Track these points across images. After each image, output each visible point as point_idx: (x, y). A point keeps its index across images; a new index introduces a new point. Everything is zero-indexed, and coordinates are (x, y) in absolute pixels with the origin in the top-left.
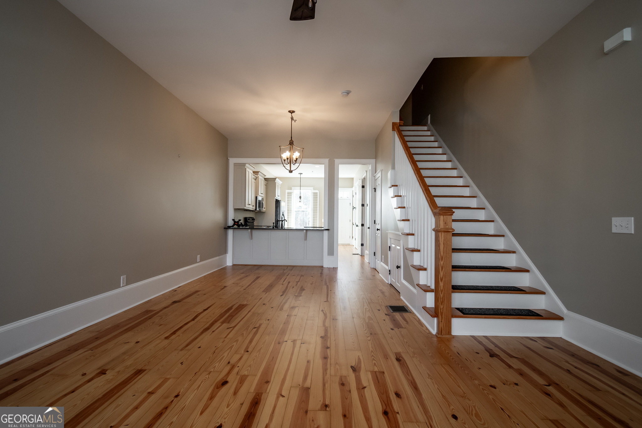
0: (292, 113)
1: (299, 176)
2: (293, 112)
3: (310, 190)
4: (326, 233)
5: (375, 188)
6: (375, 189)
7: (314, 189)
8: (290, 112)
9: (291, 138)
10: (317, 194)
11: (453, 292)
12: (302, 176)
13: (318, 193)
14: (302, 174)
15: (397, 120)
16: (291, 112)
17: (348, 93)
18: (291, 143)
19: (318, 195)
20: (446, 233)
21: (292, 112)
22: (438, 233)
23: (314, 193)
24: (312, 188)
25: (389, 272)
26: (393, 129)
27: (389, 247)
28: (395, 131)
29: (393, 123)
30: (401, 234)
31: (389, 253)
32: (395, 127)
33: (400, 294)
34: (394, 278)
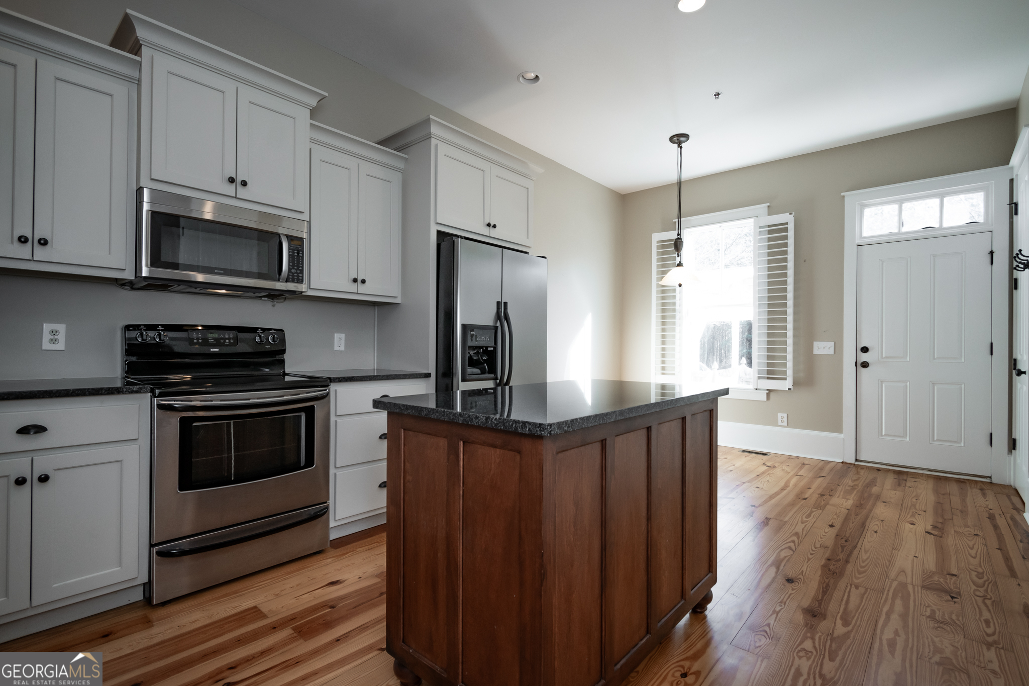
3: (753, 219)
10: (786, 230)
13: (791, 227)
19: (791, 234)
23: (769, 226)
24: (762, 208)
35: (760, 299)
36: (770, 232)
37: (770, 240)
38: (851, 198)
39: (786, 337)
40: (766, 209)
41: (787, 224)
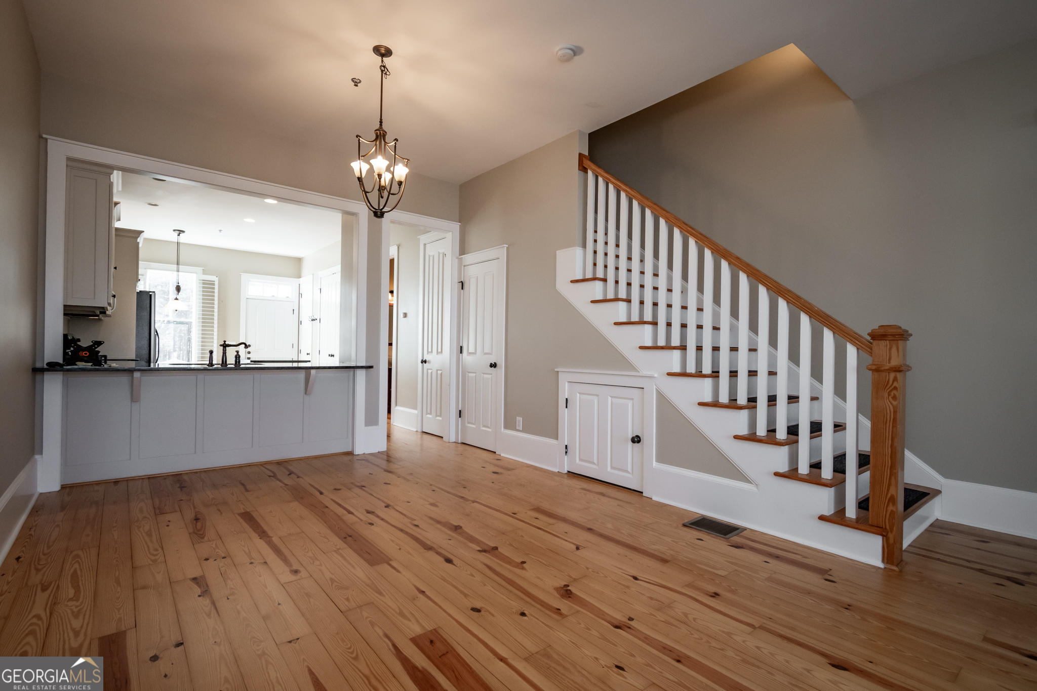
0: (382, 55)
1: (174, 237)
2: (388, 53)
3: (195, 275)
4: (361, 375)
5: (462, 282)
6: (462, 284)
7: (204, 272)
8: (377, 50)
9: (381, 122)
10: (214, 284)
12: (183, 238)
13: (217, 283)
14: (183, 232)
15: (586, 152)
16: (382, 52)
17: (576, 53)
18: (382, 136)
19: (216, 287)
21: (384, 53)
23: (203, 280)
24: (200, 270)
25: (564, 450)
26: (583, 169)
27: (567, 399)
28: (590, 173)
29: (581, 155)
30: (656, 375)
31: (564, 414)
32: (587, 163)
33: (642, 493)
34: (595, 461)
35: (199, 318)
36: (203, 283)
37: (203, 287)
38: (244, 277)
39: (213, 343)
40: (202, 270)
41: (214, 281)
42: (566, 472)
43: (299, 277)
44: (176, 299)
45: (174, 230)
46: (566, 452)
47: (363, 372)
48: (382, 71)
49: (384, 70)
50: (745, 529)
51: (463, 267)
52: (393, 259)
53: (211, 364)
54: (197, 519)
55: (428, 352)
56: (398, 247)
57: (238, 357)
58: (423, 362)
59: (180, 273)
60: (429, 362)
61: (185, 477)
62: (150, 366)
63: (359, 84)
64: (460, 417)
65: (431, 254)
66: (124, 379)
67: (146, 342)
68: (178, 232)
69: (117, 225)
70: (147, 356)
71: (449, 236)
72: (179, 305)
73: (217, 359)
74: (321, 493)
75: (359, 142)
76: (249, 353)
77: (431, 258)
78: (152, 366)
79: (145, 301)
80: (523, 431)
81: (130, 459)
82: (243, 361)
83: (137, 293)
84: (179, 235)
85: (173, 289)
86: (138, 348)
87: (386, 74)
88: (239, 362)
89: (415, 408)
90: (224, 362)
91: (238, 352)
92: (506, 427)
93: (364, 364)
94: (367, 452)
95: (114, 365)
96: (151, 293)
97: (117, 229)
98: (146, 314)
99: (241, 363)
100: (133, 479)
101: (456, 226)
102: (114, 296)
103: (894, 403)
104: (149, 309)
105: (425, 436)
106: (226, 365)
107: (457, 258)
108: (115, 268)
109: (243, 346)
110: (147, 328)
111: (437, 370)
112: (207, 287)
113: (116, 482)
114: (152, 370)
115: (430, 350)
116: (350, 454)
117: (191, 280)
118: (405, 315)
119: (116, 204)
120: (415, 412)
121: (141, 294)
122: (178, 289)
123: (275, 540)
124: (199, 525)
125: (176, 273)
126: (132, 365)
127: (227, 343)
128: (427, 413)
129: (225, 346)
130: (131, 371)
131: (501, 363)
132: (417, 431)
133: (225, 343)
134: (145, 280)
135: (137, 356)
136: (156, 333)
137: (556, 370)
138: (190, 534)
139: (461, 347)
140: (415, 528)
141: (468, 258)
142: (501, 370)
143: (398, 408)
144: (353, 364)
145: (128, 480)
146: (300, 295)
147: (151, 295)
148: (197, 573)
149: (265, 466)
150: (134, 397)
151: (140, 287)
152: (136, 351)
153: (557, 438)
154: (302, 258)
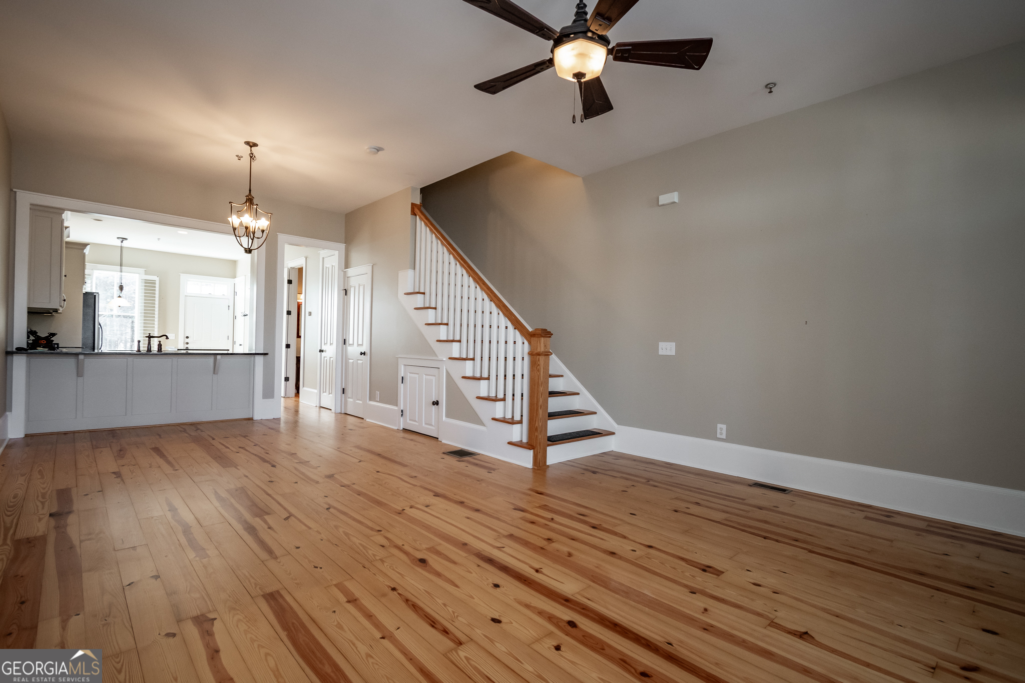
0: (251, 147)
1: (117, 244)
2: (255, 145)
3: (138, 275)
4: (259, 360)
5: (345, 289)
6: (346, 291)
7: (146, 273)
8: (247, 143)
9: (250, 191)
10: (155, 283)
11: (549, 420)
12: (125, 244)
13: (157, 283)
14: (126, 239)
15: (418, 201)
16: (251, 144)
17: (378, 150)
18: (250, 200)
19: (157, 285)
20: (545, 357)
21: (253, 145)
22: (538, 357)
23: (145, 280)
24: (142, 270)
25: (401, 413)
26: (414, 213)
27: (402, 377)
28: (418, 217)
29: (413, 205)
30: (444, 359)
31: (401, 387)
32: (417, 211)
33: (438, 438)
34: (417, 420)
35: (141, 313)
36: (145, 283)
37: (145, 286)
38: (183, 277)
40: (144, 271)
41: (155, 281)
42: (402, 429)
43: (234, 277)
44: (120, 297)
45: (118, 238)
46: (402, 415)
47: (261, 357)
48: (251, 157)
49: (252, 156)
50: (479, 454)
51: (346, 278)
52: (302, 268)
53: (139, 350)
54: (121, 450)
55: (325, 344)
56: (306, 259)
57: (160, 346)
58: (321, 351)
59: (123, 274)
60: (325, 351)
61: (118, 432)
62: (94, 351)
63: (241, 158)
64: (343, 393)
65: (327, 266)
66: (71, 361)
67: (91, 334)
68: (121, 239)
69: (68, 240)
70: (92, 345)
71: (337, 253)
72: (123, 302)
73: (144, 348)
74: (214, 439)
75: (231, 207)
76: (187, 343)
77: (327, 269)
78: (96, 351)
79: (90, 300)
80: (380, 402)
81: (76, 418)
82: (165, 349)
83: (84, 293)
84: (122, 242)
85: (117, 288)
86: (84, 339)
87: (253, 159)
88: (161, 349)
89: (316, 389)
90: (149, 350)
91: (160, 342)
92: (370, 400)
93: (262, 352)
94: (264, 418)
95: (64, 350)
96: (95, 294)
97: (67, 243)
98: (91, 311)
99: (162, 350)
100: (79, 432)
101: (342, 246)
102: (65, 300)
103: (538, 373)
104: (93, 307)
105: (322, 409)
106: (151, 351)
107: (342, 271)
108: (65, 276)
109: (165, 337)
110: (92, 322)
111: (330, 358)
112: (149, 286)
113: (66, 433)
114: (97, 354)
115: (326, 342)
116: (251, 419)
117: (134, 280)
118: (310, 314)
119: (66, 228)
120: (316, 391)
121: (86, 295)
122: (121, 288)
123: (170, 459)
124: (122, 453)
125: (119, 273)
126: (80, 350)
127: (151, 335)
128: (323, 392)
129: (150, 337)
130: (77, 354)
131: (368, 352)
132: (316, 406)
133: (149, 335)
134: (92, 279)
135: (83, 344)
136: (99, 326)
137: (396, 356)
138: (115, 457)
139: (345, 340)
140: (266, 455)
141: (351, 272)
142: (367, 357)
143: (305, 389)
144: (254, 352)
145: (74, 432)
146: (235, 293)
147: (95, 296)
148: (116, 470)
149: (182, 426)
150: (80, 373)
151: (87, 288)
152: (82, 341)
153: (397, 406)
154: (237, 261)
